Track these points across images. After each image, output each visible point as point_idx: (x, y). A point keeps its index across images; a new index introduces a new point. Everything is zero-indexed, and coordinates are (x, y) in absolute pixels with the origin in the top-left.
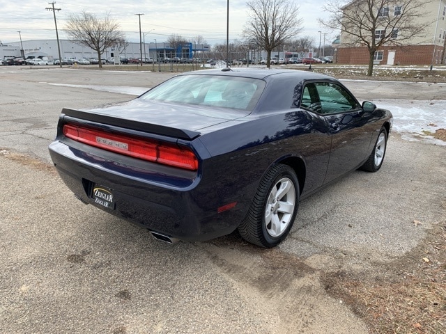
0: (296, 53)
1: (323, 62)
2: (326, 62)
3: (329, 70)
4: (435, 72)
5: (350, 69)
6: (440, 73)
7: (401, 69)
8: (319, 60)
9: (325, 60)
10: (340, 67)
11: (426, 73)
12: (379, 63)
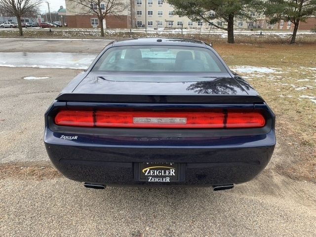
0: (27, 18)
1: (55, 26)
2: (58, 26)
3: (66, 32)
4: (133, 33)
5: (81, 31)
6: (136, 33)
7: (113, 31)
8: (52, 25)
9: (56, 25)
10: (73, 30)
11: (128, 33)
12: (97, 27)
